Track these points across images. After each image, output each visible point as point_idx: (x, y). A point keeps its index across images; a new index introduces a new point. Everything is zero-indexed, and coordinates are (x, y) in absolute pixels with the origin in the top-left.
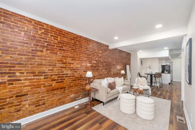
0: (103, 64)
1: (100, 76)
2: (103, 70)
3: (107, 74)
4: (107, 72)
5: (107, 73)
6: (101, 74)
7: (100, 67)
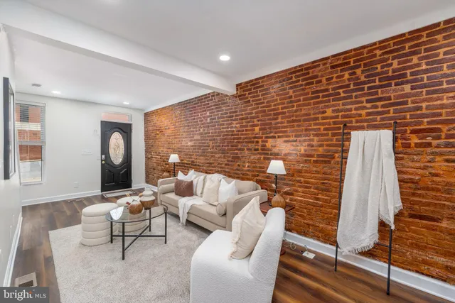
0: (214, 140)
1: (208, 167)
2: (215, 153)
3: (226, 165)
4: (228, 161)
5: (226, 162)
6: (210, 163)
7: (209, 146)
